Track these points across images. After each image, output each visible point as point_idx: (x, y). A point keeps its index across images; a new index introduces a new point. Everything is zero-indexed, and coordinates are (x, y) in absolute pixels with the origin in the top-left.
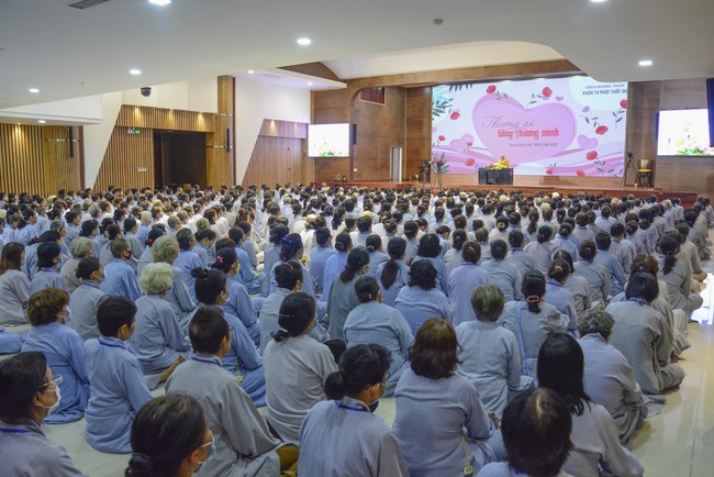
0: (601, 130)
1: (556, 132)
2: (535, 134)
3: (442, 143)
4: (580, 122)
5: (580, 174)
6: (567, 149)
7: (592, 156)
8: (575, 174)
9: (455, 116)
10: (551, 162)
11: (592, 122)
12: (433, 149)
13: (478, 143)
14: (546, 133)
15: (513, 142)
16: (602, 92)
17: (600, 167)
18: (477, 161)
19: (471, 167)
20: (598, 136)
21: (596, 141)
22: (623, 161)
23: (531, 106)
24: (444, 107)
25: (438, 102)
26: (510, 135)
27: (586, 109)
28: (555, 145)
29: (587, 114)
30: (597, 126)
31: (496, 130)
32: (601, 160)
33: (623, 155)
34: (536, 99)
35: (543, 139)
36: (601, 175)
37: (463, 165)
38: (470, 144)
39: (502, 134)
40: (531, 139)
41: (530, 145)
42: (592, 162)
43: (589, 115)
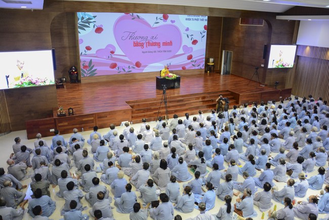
0: (195, 42)
1: (170, 44)
2: (158, 44)
3: (89, 52)
4: (184, 37)
5: (184, 68)
6: (177, 54)
7: (190, 57)
8: (181, 69)
9: (99, 30)
10: (167, 62)
11: (190, 37)
12: (81, 58)
13: (119, 51)
14: (165, 44)
15: (144, 50)
16: (195, 19)
17: (193, 64)
18: (119, 64)
19: (114, 69)
20: (193, 46)
21: (192, 48)
22: (204, 60)
23: (156, 25)
24: (89, 23)
25: (83, 18)
26: (142, 45)
27: (187, 29)
28: (170, 51)
29: (187, 32)
30: (193, 40)
31: (132, 42)
32: (194, 59)
33: (204, 56)
34: (159, 21)
35: (163, 48)
36: (194, 68)
37: (108, 69)
38: (112, 52)
39: (136, 44)
40: (155, 48)
41: (155, 52)
42: (190, 61)
43: (189, 33)
